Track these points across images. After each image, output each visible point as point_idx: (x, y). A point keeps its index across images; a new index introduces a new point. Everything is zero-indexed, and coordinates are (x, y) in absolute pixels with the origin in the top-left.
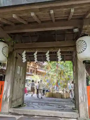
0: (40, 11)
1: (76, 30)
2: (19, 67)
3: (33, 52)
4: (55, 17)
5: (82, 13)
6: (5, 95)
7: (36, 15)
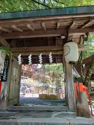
0: (34, 23)
1: (63, 37)
2: (15, 69)
3: (27, 55)
4: (46, 27)
5: (67, 24)
6: (2, 94)
7: (31, 26)
